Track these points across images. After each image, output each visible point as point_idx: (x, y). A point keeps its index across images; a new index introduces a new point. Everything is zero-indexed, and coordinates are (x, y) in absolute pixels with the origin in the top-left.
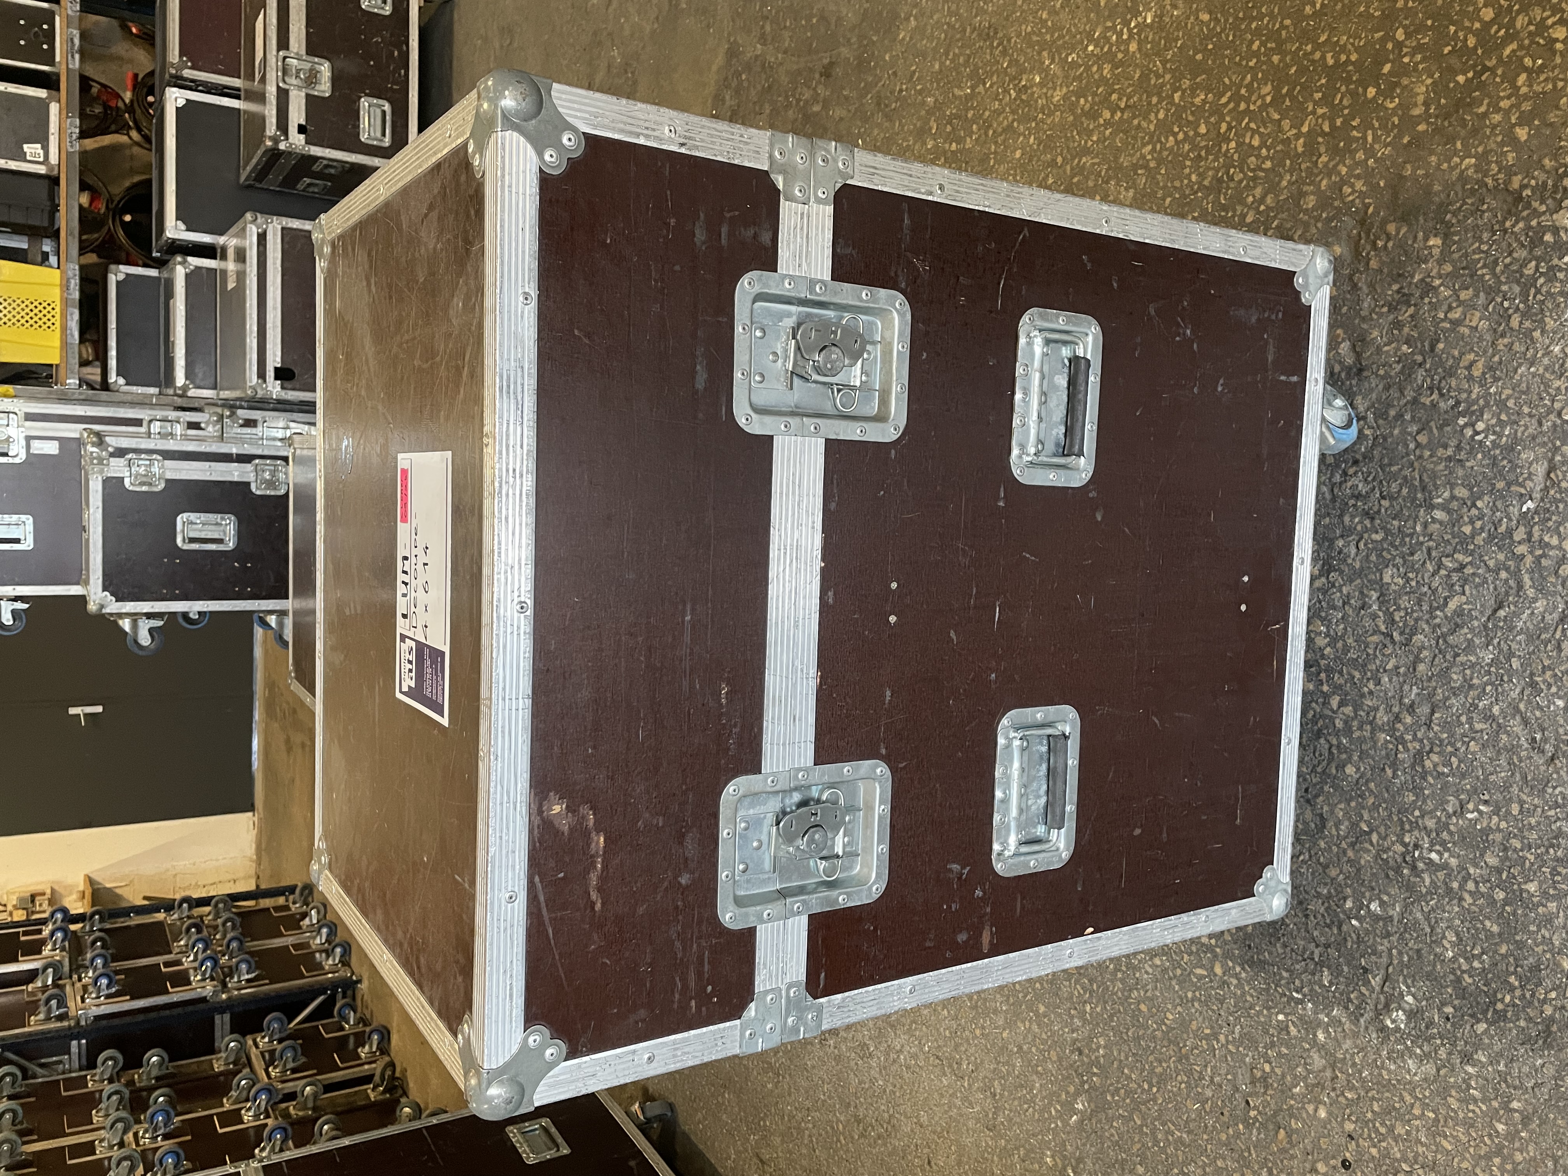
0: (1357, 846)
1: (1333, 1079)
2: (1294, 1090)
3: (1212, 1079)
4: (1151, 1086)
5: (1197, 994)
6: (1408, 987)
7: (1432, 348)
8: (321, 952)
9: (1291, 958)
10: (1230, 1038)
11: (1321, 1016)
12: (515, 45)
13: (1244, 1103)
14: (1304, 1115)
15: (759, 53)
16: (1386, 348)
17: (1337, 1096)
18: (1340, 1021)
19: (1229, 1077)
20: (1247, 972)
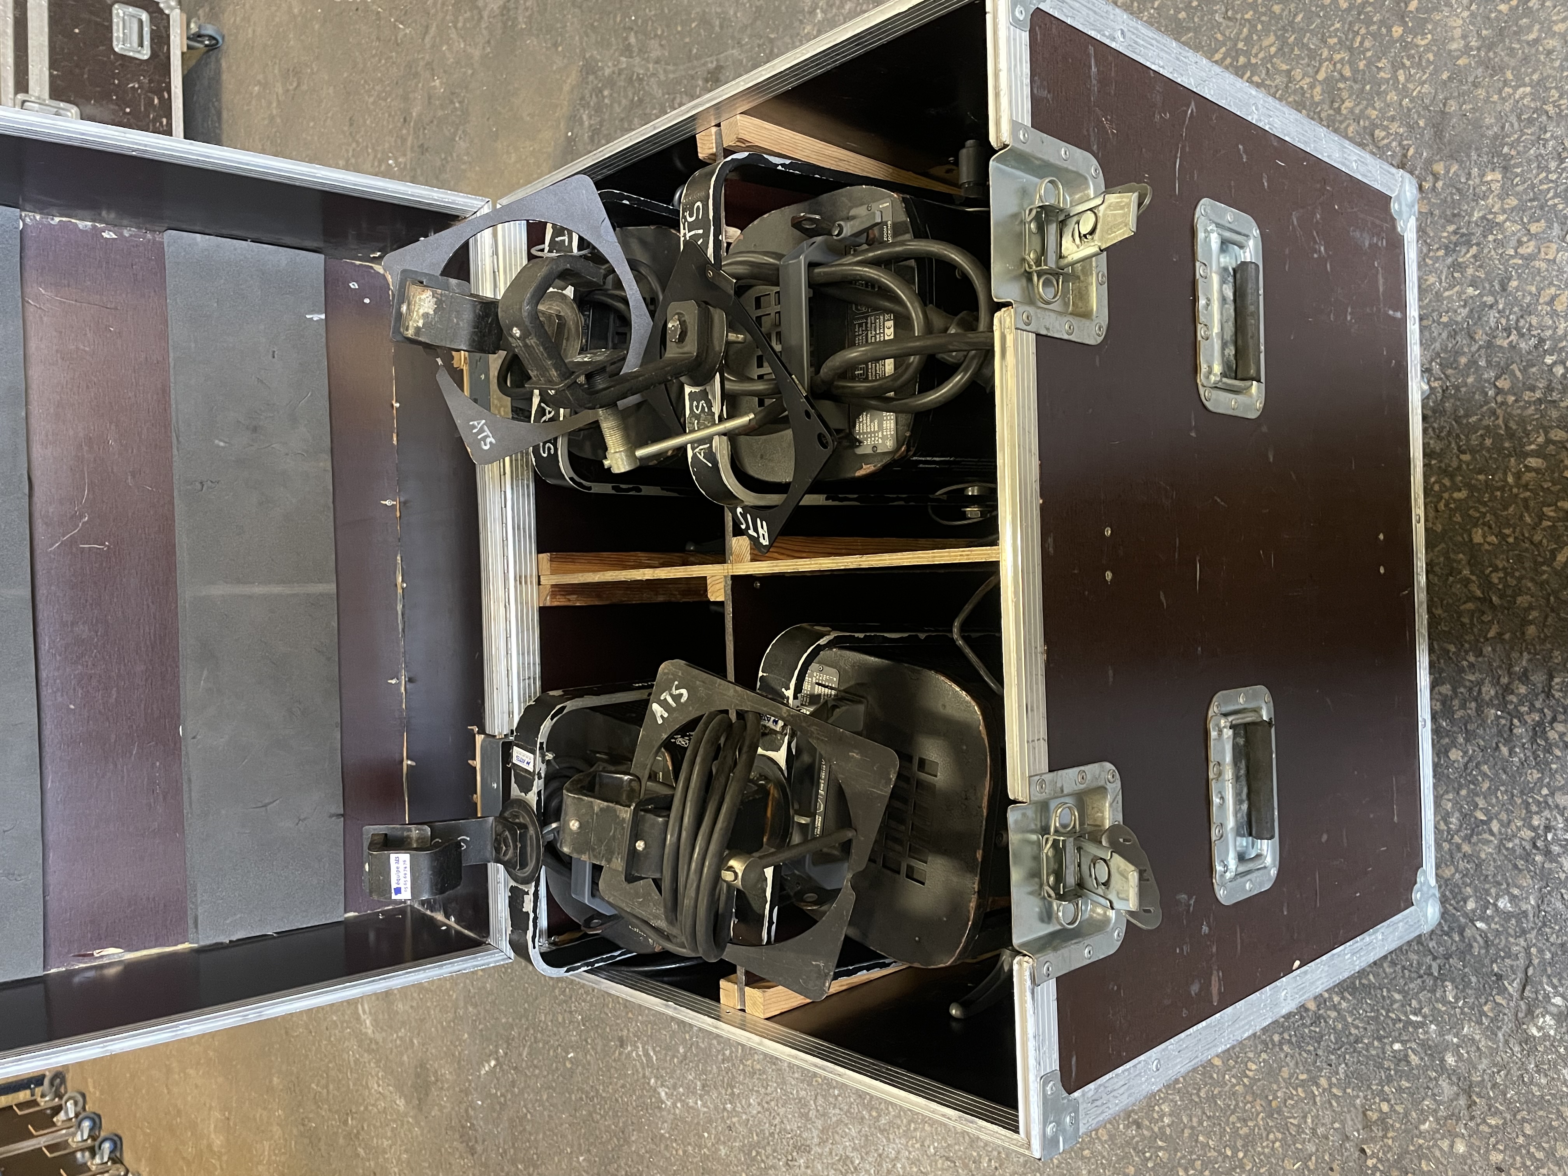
0: (1475, 839)
1: (1469, 1107)
2: (1422, 1127)
3: (1314, 1131)
4: (1235, 1151)
5: (1287, 1036)
6: (1555, 987)
7: (1504, 289)
8: (82, 1150)
9: (1403, 977)
10: (1334, 1080)
11: (1448, 1037)
12: (305, 87)
13: (1357, 1153)
14: (1438, 1153)
15: (624, 66)
16: (1447, 294)
17: (1478, 1125)
18: (1473, 1040)
19: (1337, 1125)
20: (1349, 1001)
